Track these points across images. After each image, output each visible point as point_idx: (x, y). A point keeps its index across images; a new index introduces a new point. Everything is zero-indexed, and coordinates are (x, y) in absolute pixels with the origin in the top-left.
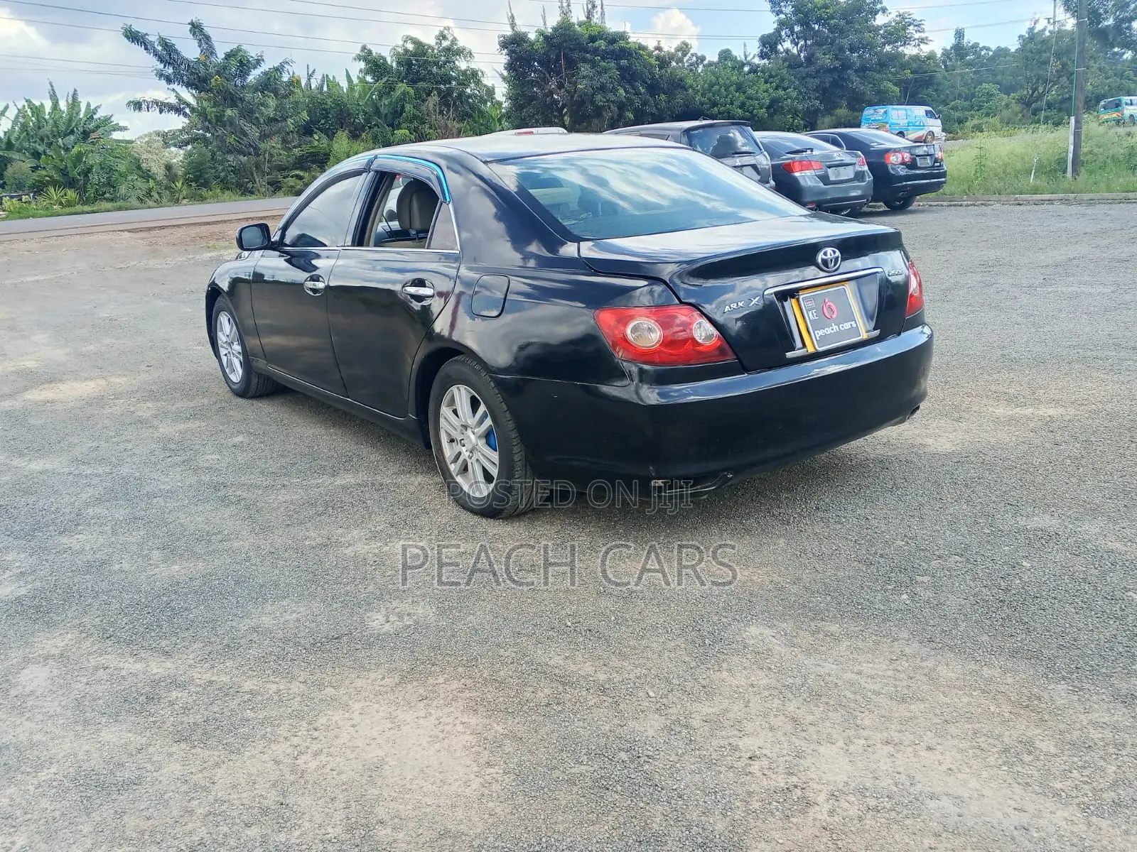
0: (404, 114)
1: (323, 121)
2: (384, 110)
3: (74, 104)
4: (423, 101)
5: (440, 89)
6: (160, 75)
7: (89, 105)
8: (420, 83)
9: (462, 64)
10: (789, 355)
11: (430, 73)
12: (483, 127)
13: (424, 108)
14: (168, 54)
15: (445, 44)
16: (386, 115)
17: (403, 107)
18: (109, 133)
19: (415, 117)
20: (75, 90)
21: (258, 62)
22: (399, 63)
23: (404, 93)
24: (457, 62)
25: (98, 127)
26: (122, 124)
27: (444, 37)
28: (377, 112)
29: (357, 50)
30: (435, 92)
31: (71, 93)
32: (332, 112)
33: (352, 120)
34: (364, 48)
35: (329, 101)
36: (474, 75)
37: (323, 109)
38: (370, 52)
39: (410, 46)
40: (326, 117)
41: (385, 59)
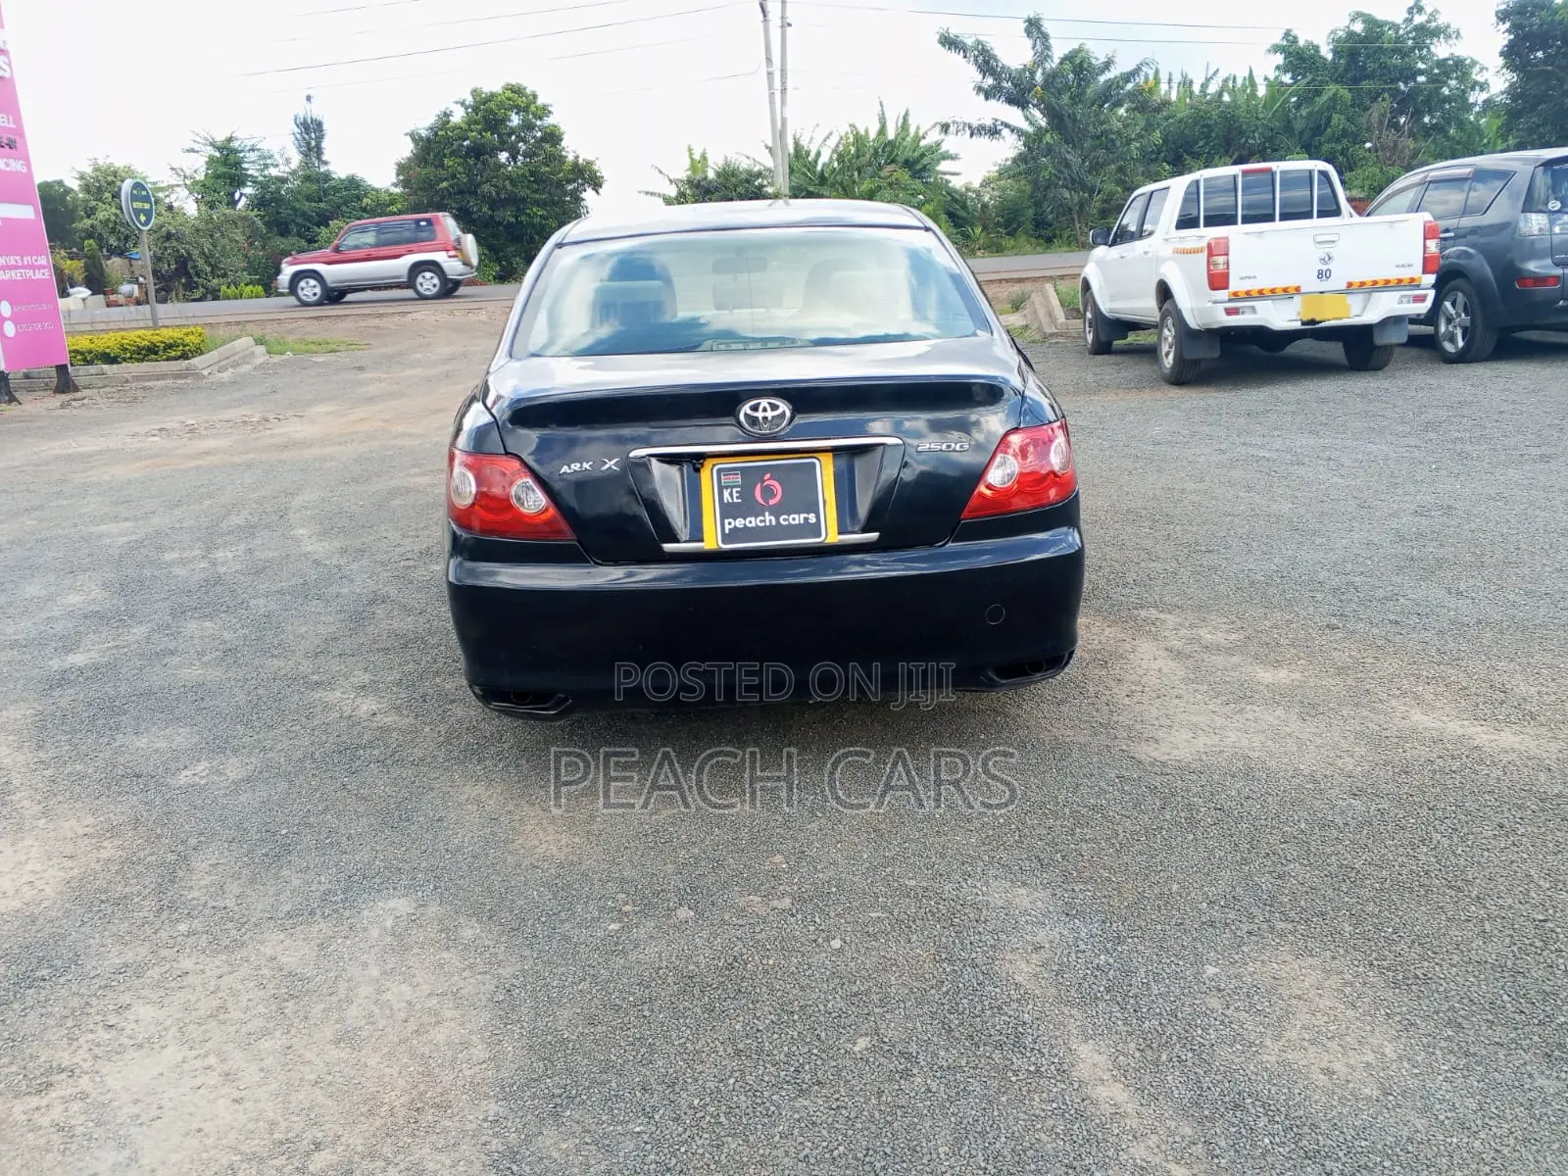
0: (1329, 130)
1: (1201, 143)
2: (1299, 125)
3: (905, 125)
4: (1366, 109)
5: (1398, 90)
6: (979, 89)
7: (918, 128)
8: (1364, 83)
9: (1441, 50)
10: (668, 547)
11: (1384, 67)
12: (1458, 147)
13: (1363, 120)
14: (986, 62)
15: (1418, 19)
16: (1301, 133)
17: (1329, 119)
18: (938, 162)
19: (1345, 133)
20: (907, 111)
21: (1107, 65)
22: (1335, 52)
23: (1334, 98)
24: (1432, 48)
25: (923, 155)
26: (952, 152)
27: (1421, 10)
28: (1288, 127)
29: (1277, 38)
30: (1386, 95)
31: (903, 113)
32: (1216, 130)
33: (1243, 140)
34: (1287, 34)
35: (1215, 114)
36: (1459, 67)
37: (1205, 126)
38: (1295, 40)
39: (1358, 27)
40: (1207, 137)
41: (1317, 48)
